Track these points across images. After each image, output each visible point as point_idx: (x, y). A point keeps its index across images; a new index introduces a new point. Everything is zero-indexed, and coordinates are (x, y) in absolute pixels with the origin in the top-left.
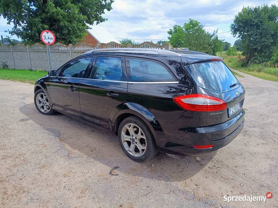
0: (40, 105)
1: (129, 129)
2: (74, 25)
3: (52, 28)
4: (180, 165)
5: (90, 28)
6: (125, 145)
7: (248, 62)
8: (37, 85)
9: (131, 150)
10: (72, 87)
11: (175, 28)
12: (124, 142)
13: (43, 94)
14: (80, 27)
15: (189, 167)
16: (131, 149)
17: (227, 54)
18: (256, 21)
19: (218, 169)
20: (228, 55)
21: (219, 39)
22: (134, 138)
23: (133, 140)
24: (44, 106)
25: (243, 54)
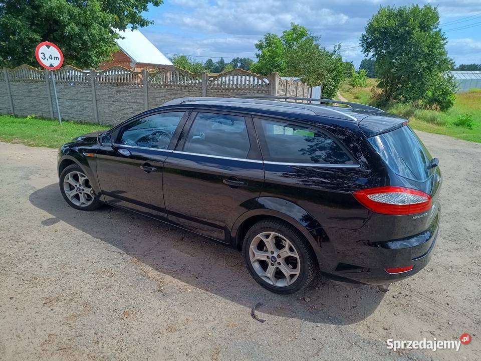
0: (71, 194)
1: (265, 240)
2: (94, 32)
3: (52, 37)
4: (347, 296)
5: (121, 37)
6: (256, 266)
7: (387, 100)
8: (65, 157)
9: (269, 275)
10: (147, 165)
11: (267, 39)
12: (253, 262)
13: (78, 173)
14: (106, 36)
15: (362, 297)
16: (268, 273)
17: (351, 85)
18: (401, 31)
19: (407, 297)
20: (353, 85)
21: (344, 60)
22: (275, 255)
23: (273, 259)
24: (80, 194)
25: (379, 86)
